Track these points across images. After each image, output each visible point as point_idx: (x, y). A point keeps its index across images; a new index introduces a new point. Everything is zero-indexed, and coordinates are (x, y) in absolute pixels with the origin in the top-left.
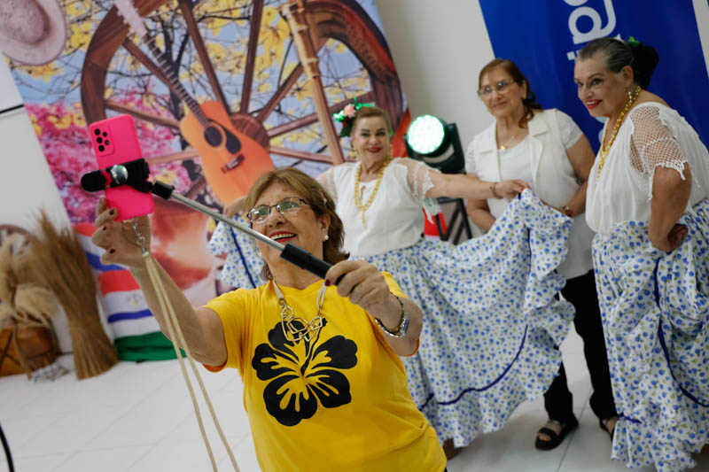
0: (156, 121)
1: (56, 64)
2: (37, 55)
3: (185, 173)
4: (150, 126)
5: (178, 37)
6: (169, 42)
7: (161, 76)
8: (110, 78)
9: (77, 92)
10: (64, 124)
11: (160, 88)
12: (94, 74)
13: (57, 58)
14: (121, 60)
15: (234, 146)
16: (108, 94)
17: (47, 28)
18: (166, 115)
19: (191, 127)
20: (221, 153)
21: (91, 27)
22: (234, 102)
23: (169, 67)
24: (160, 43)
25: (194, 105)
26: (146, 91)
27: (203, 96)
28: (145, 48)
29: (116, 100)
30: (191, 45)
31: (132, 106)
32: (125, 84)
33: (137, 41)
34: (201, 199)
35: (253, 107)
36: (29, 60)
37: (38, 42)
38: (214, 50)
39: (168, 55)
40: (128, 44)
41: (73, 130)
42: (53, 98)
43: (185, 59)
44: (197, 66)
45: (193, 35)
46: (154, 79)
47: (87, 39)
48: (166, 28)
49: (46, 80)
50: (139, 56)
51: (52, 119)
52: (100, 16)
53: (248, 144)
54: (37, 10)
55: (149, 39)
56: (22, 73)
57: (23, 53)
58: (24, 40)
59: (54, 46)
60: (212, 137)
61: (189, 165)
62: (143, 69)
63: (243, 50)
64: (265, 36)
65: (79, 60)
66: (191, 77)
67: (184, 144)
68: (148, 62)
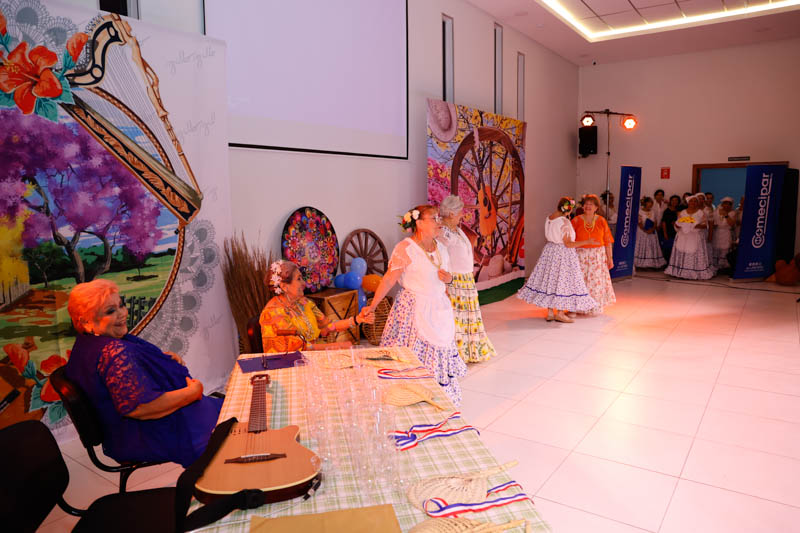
0: (472, 187)
1: (448, 144)
2: (442, 136)
4: (470, 190)
5: (486, 155)
6: (484, 156)
7: (478, 167)
8: (464, 161)
9: (451, 163)
10: (443, 175)
11: (477, 174)
12: (459, 157)
13: (449, 142)
14: (469, 155)
15: (489, 209)
16: (462, 168)
17: (450, 126)
18: (476, 187)
19: (481, 195)
20: (486, 210)
21: (464, 135)
22: (493, 188)
23: (481, 167)
24: (482, 154)
25: (484, 185)
26: (472, 174)
27: (487, 184)
28: (478, 156)
29: (464, 172)
30: (489, 162)
31: (467, 177)
32: (467, 166)
33: (476, 150)
34: (476, 229)
35: (497, 194)
36: (438, 137)
37: (445, 130)
38: (493, 166)
39: (482, 161)
40: (473, 149)
41: (445, 180)
42: (442, 160)
43: (486, 165)
45: (490, 156)
46: (476, 169)
47: (462, 140)
48: (484, 149)
49: (442, 151)
50: (474, 158)
51: (439, 171)
52: (469, 133)
53: (493, 210)
54: (447, 116)
55: (479, 151)
57: (438, 132)
58: (440, 125)
59: (450, 136)
60: (485, 202)
61: (477, 214)
64: (505, 168)
65: (456, 147)
67: (478, 202)
68: (476, 161)
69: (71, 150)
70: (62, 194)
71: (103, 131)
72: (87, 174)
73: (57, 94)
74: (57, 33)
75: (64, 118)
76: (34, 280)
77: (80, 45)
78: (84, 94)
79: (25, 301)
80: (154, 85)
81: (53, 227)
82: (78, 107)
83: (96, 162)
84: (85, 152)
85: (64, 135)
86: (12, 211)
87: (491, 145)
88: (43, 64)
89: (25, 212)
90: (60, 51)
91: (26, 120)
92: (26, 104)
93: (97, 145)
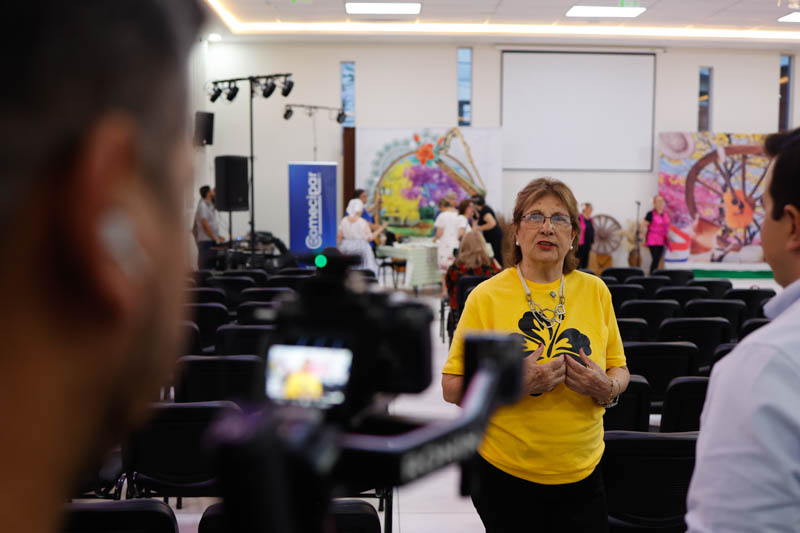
0: (715, 191)
1: (683, 161)
2: (677, 156)
3: (718, 212)
4: (712, 193)
5: (736, 166)
6: (733, 166)
7: (724, 176)
8: (703, 172)
9: (686, 173)
10: (675, 182)
11: (722, 180)
12: (697, 169)
13: (684, 159)
14: (711, 167)
15: (742, 207)
16: (700, 176)
17: (685, 147)
18: (720, 190)
19: (728, 197)
20: (736, 209)
21: (704, 154)
22: (748, 192)
23: (728, 175)
24: (729, 166)
25: (733, 191)
26: (715, 180)
27: (737, 187)
28: (723, 167)
29: (703, 180)
30: (740, 172)
31: (708, 184)
32: (708, 175)
33: (721, 163)
34: (720, 222)
36: (670, 157)
37: (678, 151)
38: (748, 174)
39: (729, 171)
40: (716, 163)
41: (678, 185)
42: (674, 172)
43: (736, 174)
44: (740, 179)
45: (743, 167)
46: (721, 177)
47: (700, 157)
48: (734, 163)
49: (674, 165)
50: (718, 168)
51: (670, 179)
52: (710, 151)
53: (747, 207)
54: (681, 142)
55: (725, 164)
56: (665, 160)
57: (669, 153)
58: (673, 148)
59: (684, 155)
60: (735, 202)
61: (721, 211)
62: (718, 172)
63: (758, 177)
65: (693, 163)
66: (736, 182)
67: (723, 201)
68: (721, 171)
69: (436, 176)
70: (432, 191)
71: (447, 169)
72: (441, 184)
73: (432, 157)
74: (434, 139)
75: (434, 165)
76: (422, 218)
77: (441, 140)
78: (442, 157)
79: (418, 225)
80: (468, 150)
81: (428, 202)
82: (439, 162)
83: (444, 180)
84: (441, 177)
85: (434, 171)
86: (416, 196)
87: (745, 157)
88: (429, 149)
89: (420, 197)
90: (435, 144)
91: (423, 167)
92: (423, 162)
93: (445, 174)
